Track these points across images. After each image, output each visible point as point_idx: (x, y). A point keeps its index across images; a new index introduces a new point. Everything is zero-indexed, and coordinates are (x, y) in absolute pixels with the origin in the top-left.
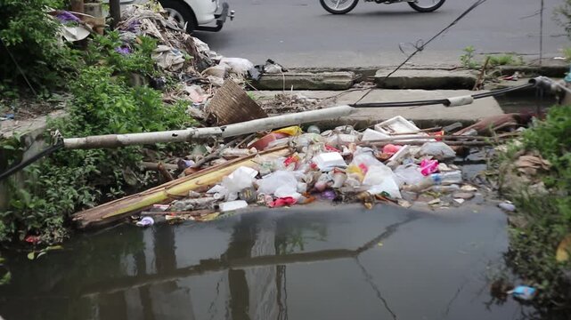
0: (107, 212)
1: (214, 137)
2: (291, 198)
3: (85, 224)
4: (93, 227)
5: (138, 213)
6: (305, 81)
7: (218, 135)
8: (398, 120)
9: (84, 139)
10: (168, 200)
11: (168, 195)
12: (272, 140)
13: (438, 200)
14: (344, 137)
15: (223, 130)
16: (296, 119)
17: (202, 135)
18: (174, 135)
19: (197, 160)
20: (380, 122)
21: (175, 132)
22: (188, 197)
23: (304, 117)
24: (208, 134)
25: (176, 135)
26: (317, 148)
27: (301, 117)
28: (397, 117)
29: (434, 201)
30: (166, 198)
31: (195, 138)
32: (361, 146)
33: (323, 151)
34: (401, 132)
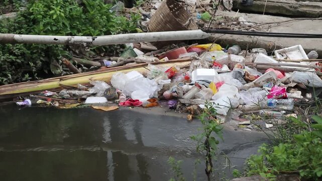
0: (5, 91)
6: (283, 7)
7: (89, 44)
12: (183, 52)
15: (94, 39)
16: (154, 37)
17: (76, 42)
18: (55, 39)
21: (57, 37)
22: (76, 89)
23: (161, 36)
24: (81, 42)
25: (57, 40)
26: (198, 63)
27: (158, 36)
28: (297, 46)
29: (244, 122)
30: (59, 86)
31: (71, 43)
32: (250, 67)
33: (203, 66)
34: (291, 59)
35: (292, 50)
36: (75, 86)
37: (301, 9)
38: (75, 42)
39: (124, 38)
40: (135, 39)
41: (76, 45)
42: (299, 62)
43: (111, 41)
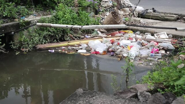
0: (46, 46)
1: (78, 29)
3: (38, 48)
4: (40, 50)
6: (159, 17)
9: (42, 24)
10: (67, 46)
12: (117, 33)
15: (82, 27)
18: (67, 26)
21: (67, 25)
26: (123, 38)
28: (164, 32)
29: (141, 62)
32: (144, 40)
33: (125, 39)
34: (161, 38)
35: (162, 34)
36: (74, 45)
37: (166, 17)
38: (74, 27)
39: (94, 27)
41: (75, 29)
42: (164, 39)
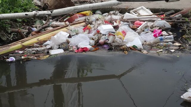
1: (47, 16)
2: (86, 48)
5: (7, 55)
7: (49, 15)
8: (142, 8)
10: (23, 48)
11: (23, 46)
12: (77, 18)
13: (162, 50)
14: (114, 17)
15: (52, 12)
16: (90, 7)
18: (26, 15)
19: (38, 27)
20: (132, 9)
21: (27, 13)
22: (33, 47)
24: (44, 14)
25: (27, 15)
26: (100, 22)
27: (92, 6)
28: (141, 7)
29: (160, 51)
30: (22, 47)
31: (37, 16)
32: (123, 22)
33: (103, 24)
34: (142, 15)
35: (139, 10)
38: (40, 15)
39: (71, 9)
40: (78, 10)
41: (40, 17)
42: (151, 16)
43: (63, 12)
